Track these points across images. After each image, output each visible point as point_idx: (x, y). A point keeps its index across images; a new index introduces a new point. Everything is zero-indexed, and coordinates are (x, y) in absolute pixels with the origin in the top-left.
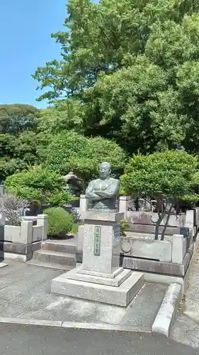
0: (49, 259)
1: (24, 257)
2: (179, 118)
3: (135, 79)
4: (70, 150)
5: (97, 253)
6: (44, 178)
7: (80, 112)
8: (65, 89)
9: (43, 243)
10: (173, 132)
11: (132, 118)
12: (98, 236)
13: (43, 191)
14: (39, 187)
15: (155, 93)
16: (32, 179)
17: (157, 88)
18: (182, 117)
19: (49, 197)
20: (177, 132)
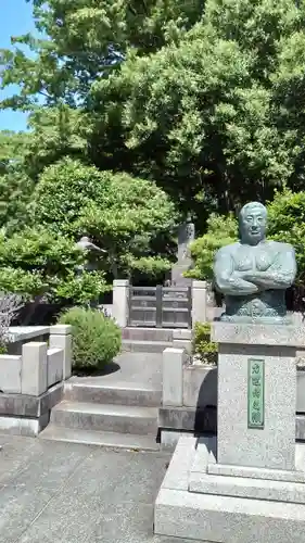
0: (89, 423)
1: (35, 424)
2: (282, 136)
3: (192, 66)
4: (80, 195)
5: (256, 423)
6: (43, 248)
7: (82, 128)
8: (44, 91)
9: (68, 386)
10: (272, 161)
11: (190, 137)
12: (256, 383)
13: (44, 274)
14: (34, 267)
15: (232, 91)
16: (19, 251)
17: (235, 82)
18: (288, 134)
19: (55, 286)
20: (280, 161)
